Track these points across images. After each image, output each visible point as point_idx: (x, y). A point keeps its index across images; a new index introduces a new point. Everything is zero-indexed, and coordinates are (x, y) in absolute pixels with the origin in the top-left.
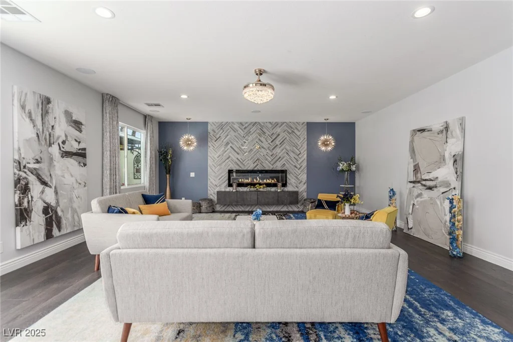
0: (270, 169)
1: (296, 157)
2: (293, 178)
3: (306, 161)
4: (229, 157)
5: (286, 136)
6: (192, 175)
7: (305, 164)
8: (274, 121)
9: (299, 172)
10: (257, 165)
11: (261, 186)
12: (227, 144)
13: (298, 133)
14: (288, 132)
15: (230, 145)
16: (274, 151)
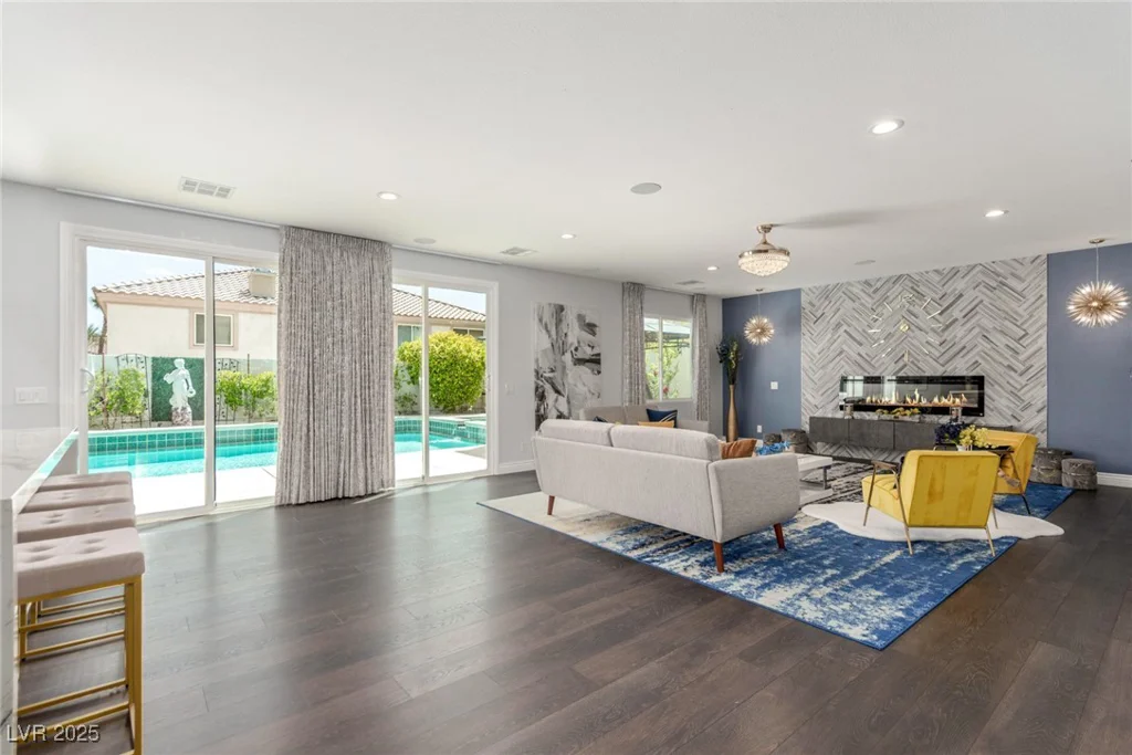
0: (938, 374)
1: (1013, 344)
2: (1001, 397)
3: (1044, 352)
4: (841, 353)
5: (981, 297)
6: (774, 386)
7: (1041, 360)
8: (946, 266)
9: (1023, 380)
10: (905, 365)
11: (908, 412)
12: (838, 325)
13: (1019, 287)
14: (988, 287)
15: (845, 327)
16: (946, 333)
